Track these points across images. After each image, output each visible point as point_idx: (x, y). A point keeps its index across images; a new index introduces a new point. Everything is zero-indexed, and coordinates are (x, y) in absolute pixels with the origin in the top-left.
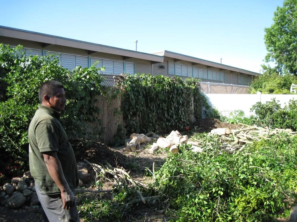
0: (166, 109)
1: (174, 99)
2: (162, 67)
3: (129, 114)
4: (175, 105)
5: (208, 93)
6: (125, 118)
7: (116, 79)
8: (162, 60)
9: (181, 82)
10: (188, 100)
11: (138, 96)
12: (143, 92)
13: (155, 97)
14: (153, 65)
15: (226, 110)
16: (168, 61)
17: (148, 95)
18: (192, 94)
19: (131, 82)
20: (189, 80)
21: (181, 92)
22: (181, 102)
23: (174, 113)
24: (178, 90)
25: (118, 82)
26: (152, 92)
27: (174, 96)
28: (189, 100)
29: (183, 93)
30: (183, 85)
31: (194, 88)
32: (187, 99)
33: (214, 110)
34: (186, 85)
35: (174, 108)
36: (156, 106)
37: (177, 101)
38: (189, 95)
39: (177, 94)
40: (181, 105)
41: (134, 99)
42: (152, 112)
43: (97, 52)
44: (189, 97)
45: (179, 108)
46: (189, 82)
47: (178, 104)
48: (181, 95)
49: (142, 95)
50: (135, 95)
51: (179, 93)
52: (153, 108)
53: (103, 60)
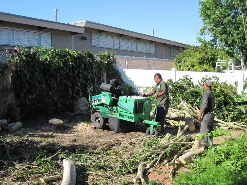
0: (70, 85)
1: (81, 75)
2: (84, 38)
3: (22, 91)
4: (81, 81)
6: (18, 96)
7: (9, 52)
8: (82, 31)
9: (91, 56)
10: (99, 75)
11: (33, 73)
12: (40, 68)
13: (55, 72)
14: (73, 36)
15: (140, 87)
16: (91, 32)
17: (46, 70)
18: (104, 69)
19: (26, 56)
20: (102, 53)
21: (90, 66)
22: (89, 77)
23: (80, 90)
24: (85, 65)
25: (11, 57)
26: (52, 68)
27: (80, 71)
28: (101, 76)
29: (92, 68)
30: (93, 59)
31: (106, 62)
32: (98, 75)
33: (128, 85)
34: (98, 59)
35: (81, 85)
36: (57, 83)
37: (84, 76)
38: (101, 69)
39: (85, 69)
40: (89, 81)
41: (28, 75)
42: (53, 89)
43: (5, 21)
44: (101, 72)
45: (87, 84)
46: (102, 56)
47: (85, 80)
48: (90, 71)
49: (38, 71)
50: (30, 71)
51: (87, 68)
52: (54, 84)
53: (14, 30)
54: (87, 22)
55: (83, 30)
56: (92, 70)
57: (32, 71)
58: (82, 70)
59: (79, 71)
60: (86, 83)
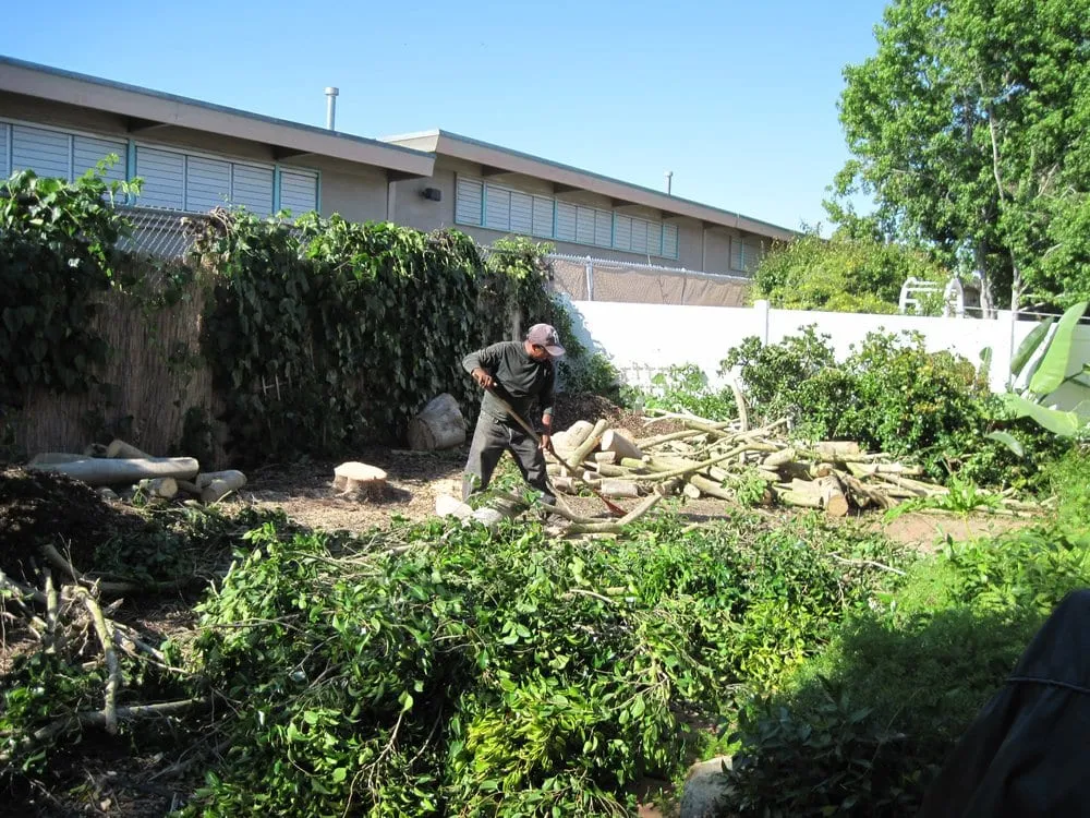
0: (399, 351)
1: (436, 315)
2: (429, 195)
3: (237, 365)
4: (436, 337)
5: (584, 298)
6: (220, 383)
7: (191, 227)
8: (426, 168)
9: (470, 253)
10: (496, 321)
11: (276, 301)
12: (299, 286)
13: (350, 303)
14: (393, 184)
15: (641, 365)
16: (455, 174)
17: (321, 294)
18: (512, 300)
19: (250, 241)
20: (505, 244)
21: (466, 288)
22: (464, 327)
23: (433, 369)
24: (451, 282)
25: (199, 242)
26: (339, 287)
27: (435, 303)
28: (501, 323)
29: (474, 292)
30: (477, 263)
31: (522, 274)
32: (493, 319)
33: (596, 360)
34: (493, 263)
35: (436, 351)
36: (354, 341)
37: (446, 321)
38: (502, 301)
39: (449, 296)
40: (464, 339)
41: (260, 309)
42: (341, 362)
43: (162, 123)
44: (502, 311)
45: (456, 349)
46: (505, 252)
47: (450, 335)
48: (468, 303)
49: (295, 293)
50: (266, 293)
51: (458, 292)
52: (344, 345)
53: (189, 158)
54: (443, 134)
55: (431, 163)
56: (472, 300)
57: (271, 294)
58: (439, 301)
59: (429, 302)
60: (452, 347)
